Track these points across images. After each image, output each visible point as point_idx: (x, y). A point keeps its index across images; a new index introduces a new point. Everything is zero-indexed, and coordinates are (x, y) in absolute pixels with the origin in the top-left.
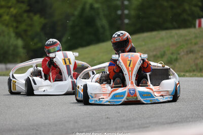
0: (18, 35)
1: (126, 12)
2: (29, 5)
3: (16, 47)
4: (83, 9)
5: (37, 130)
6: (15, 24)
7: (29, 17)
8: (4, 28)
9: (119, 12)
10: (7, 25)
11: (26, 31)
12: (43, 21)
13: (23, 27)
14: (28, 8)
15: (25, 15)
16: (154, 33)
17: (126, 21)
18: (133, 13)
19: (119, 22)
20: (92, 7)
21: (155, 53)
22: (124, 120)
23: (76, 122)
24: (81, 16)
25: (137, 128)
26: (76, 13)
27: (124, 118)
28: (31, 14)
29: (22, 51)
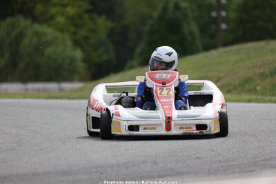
0: (77, 44)
1: (224, 14)
2: (92, 3)
3: (73, 59)
4: (165, 9)
5: (102, 173)
6: (72, 29)
7: (91, 19)
8: (58, 34)
9: (214, 14)
10: (61, 30)
11: (86, 38)
12: (110, 24)
13: (83, 32)
14: (90, 7)
15: (86, 16)
16: (262, 44)
17: (224, 26)
18: (232, 15)
19: (213, 27)
20: (177, 7)
21: (262, 71)
22: (220, 162)
23: (155, 163)
24: (161, 18)
25: (238, 173)
26: (156, 14)
27: (220, 159)
28: (95, 16)
29: (81, 66)
